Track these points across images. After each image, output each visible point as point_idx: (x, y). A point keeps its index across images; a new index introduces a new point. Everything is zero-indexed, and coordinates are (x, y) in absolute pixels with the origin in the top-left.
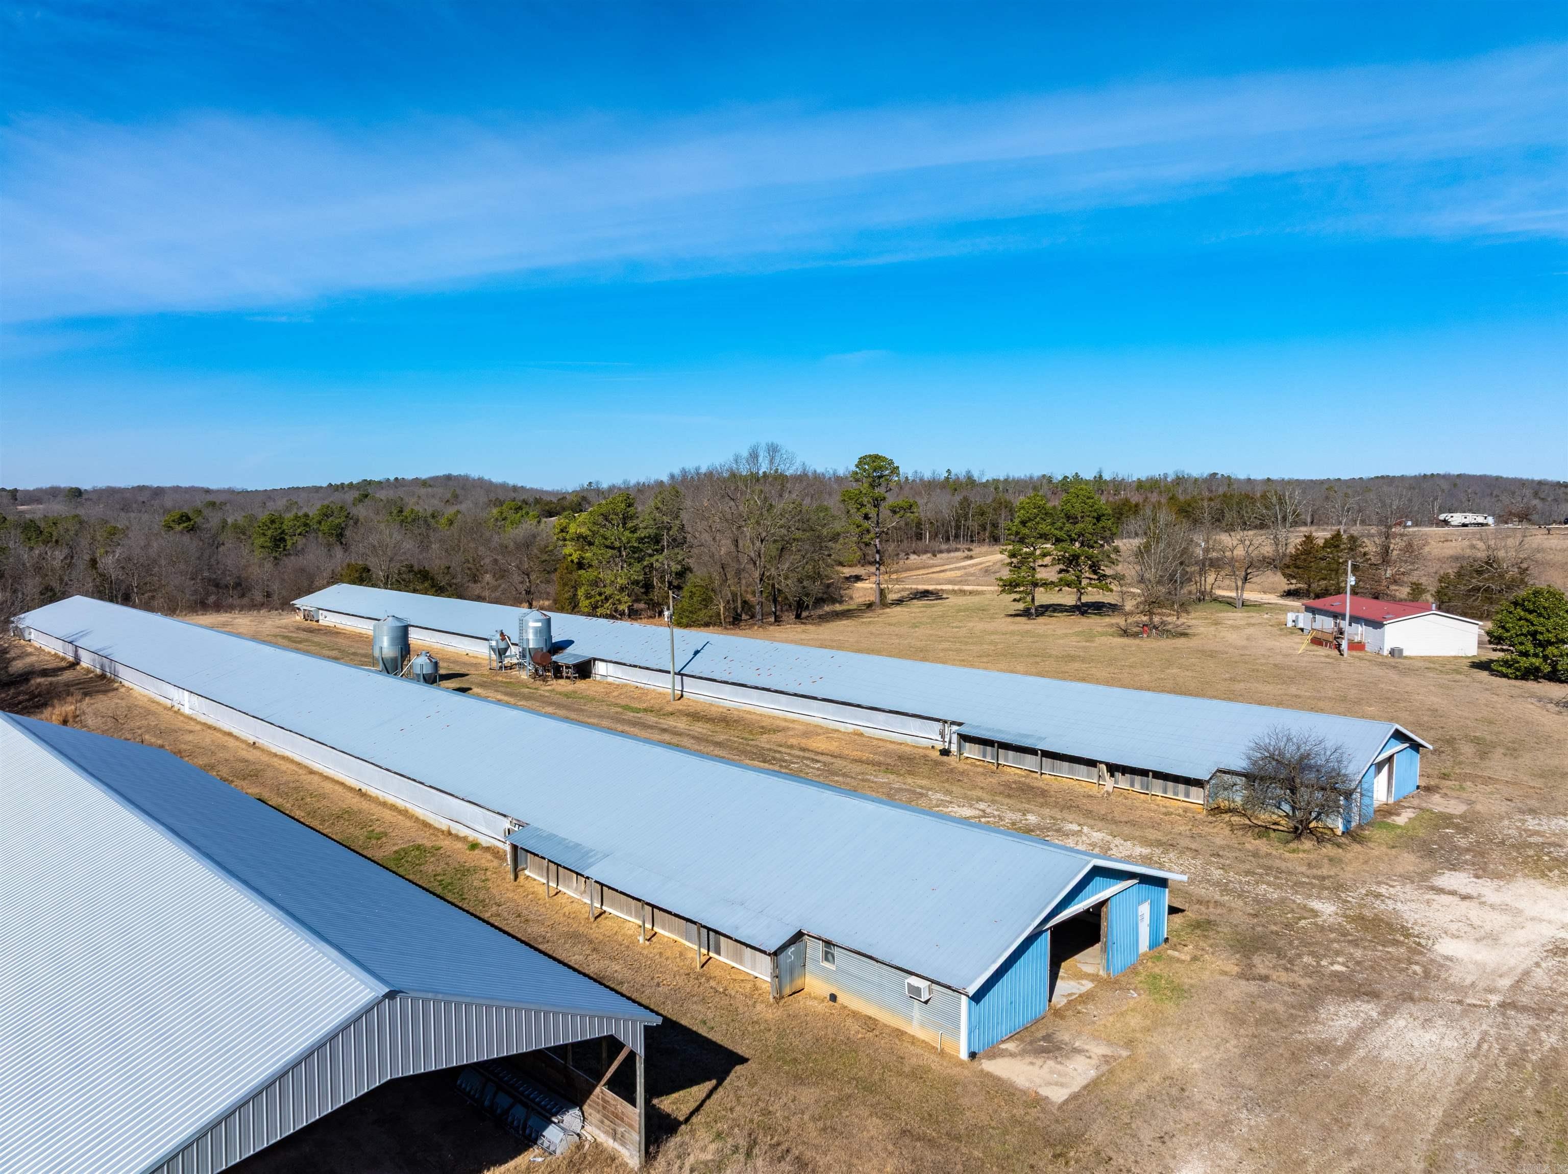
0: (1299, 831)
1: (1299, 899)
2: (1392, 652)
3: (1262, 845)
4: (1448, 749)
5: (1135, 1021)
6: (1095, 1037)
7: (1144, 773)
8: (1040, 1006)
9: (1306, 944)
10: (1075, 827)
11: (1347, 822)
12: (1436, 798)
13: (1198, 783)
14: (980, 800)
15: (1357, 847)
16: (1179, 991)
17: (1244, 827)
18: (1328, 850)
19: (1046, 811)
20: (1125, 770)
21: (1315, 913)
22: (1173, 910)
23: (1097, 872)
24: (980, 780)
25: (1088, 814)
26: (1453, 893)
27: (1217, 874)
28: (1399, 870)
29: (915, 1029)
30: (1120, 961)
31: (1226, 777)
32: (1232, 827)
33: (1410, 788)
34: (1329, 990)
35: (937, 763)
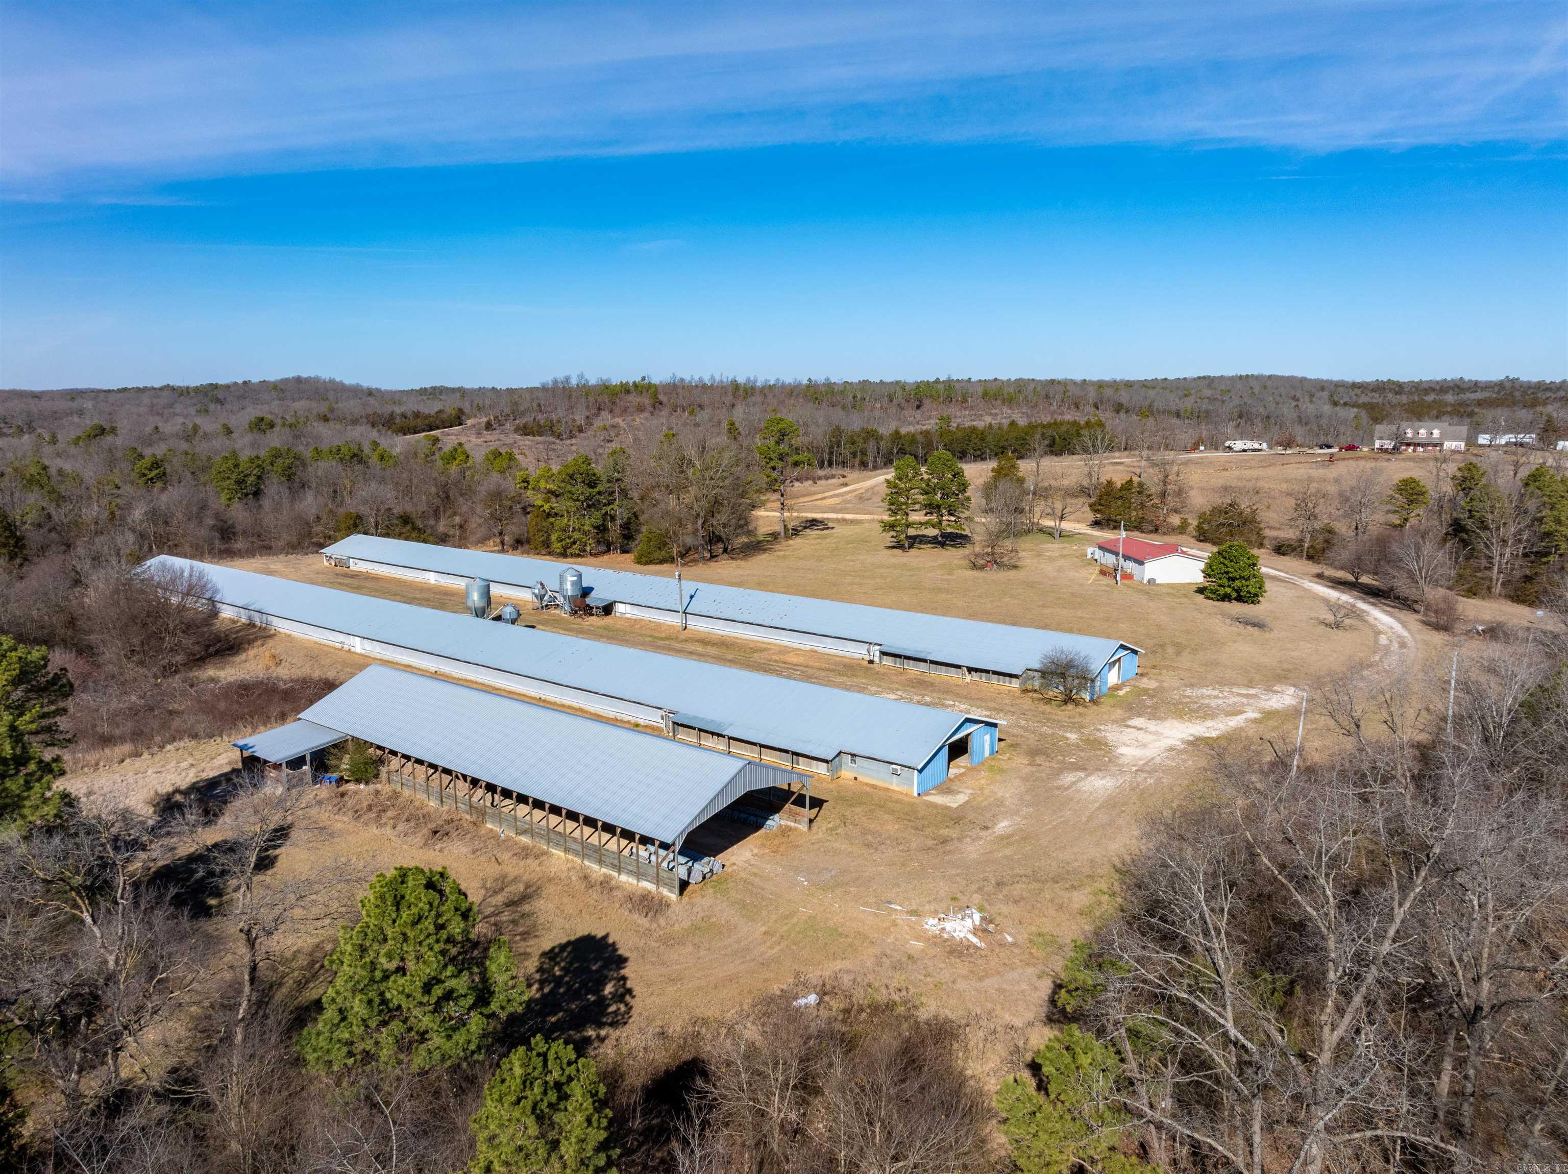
0: (1068, 699)
1: (1061, 733)
2: (1149, 581)
3: (1047, 708)
4: (1160, 650)
5: (983, 782)
6: (967, 788)
7: (987, 672)
8: (943, 777)
9: (1059, 751)
10: (951, 703)
11: (1092, 695)
12: (1145, 680)
13: (1015, 676)
14: (897, 690)
15: (1095, 707)
16: (1001, 771)
17: (1039, 700)
18: (1080, 709)
19: (935, 695)
20: (977, 670)
21: (1067, 739)
22: (1000, 740)
23: (968, 720)
24: (894, 678)
25: (958, 695)
26: (1134, 727)
27: (1023, 723)
28: (1113, 718)
29: (894, 787)
30: (976, 760)
31: (1030, 673)
32: (1032, 698)
33: (1131, 675)
34: (1067, 768)
35: (867, 669)
